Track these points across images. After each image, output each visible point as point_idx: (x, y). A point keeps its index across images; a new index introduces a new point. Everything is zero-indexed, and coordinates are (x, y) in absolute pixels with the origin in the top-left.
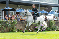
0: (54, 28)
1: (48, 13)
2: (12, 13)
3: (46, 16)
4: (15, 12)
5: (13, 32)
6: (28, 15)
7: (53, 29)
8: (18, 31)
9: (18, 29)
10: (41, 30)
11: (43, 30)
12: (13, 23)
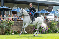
0: (56, 30)
1: (49, 13)
2: (8, 12)
3: (47, 16)
4: (11, 12)
5: (9, 34)
6: (25, 15)
7: (54, 31)
8: (15, 33)
9: (15, 31)
10: (41, 32)
11: (43, 32)
12: (9, 24)
